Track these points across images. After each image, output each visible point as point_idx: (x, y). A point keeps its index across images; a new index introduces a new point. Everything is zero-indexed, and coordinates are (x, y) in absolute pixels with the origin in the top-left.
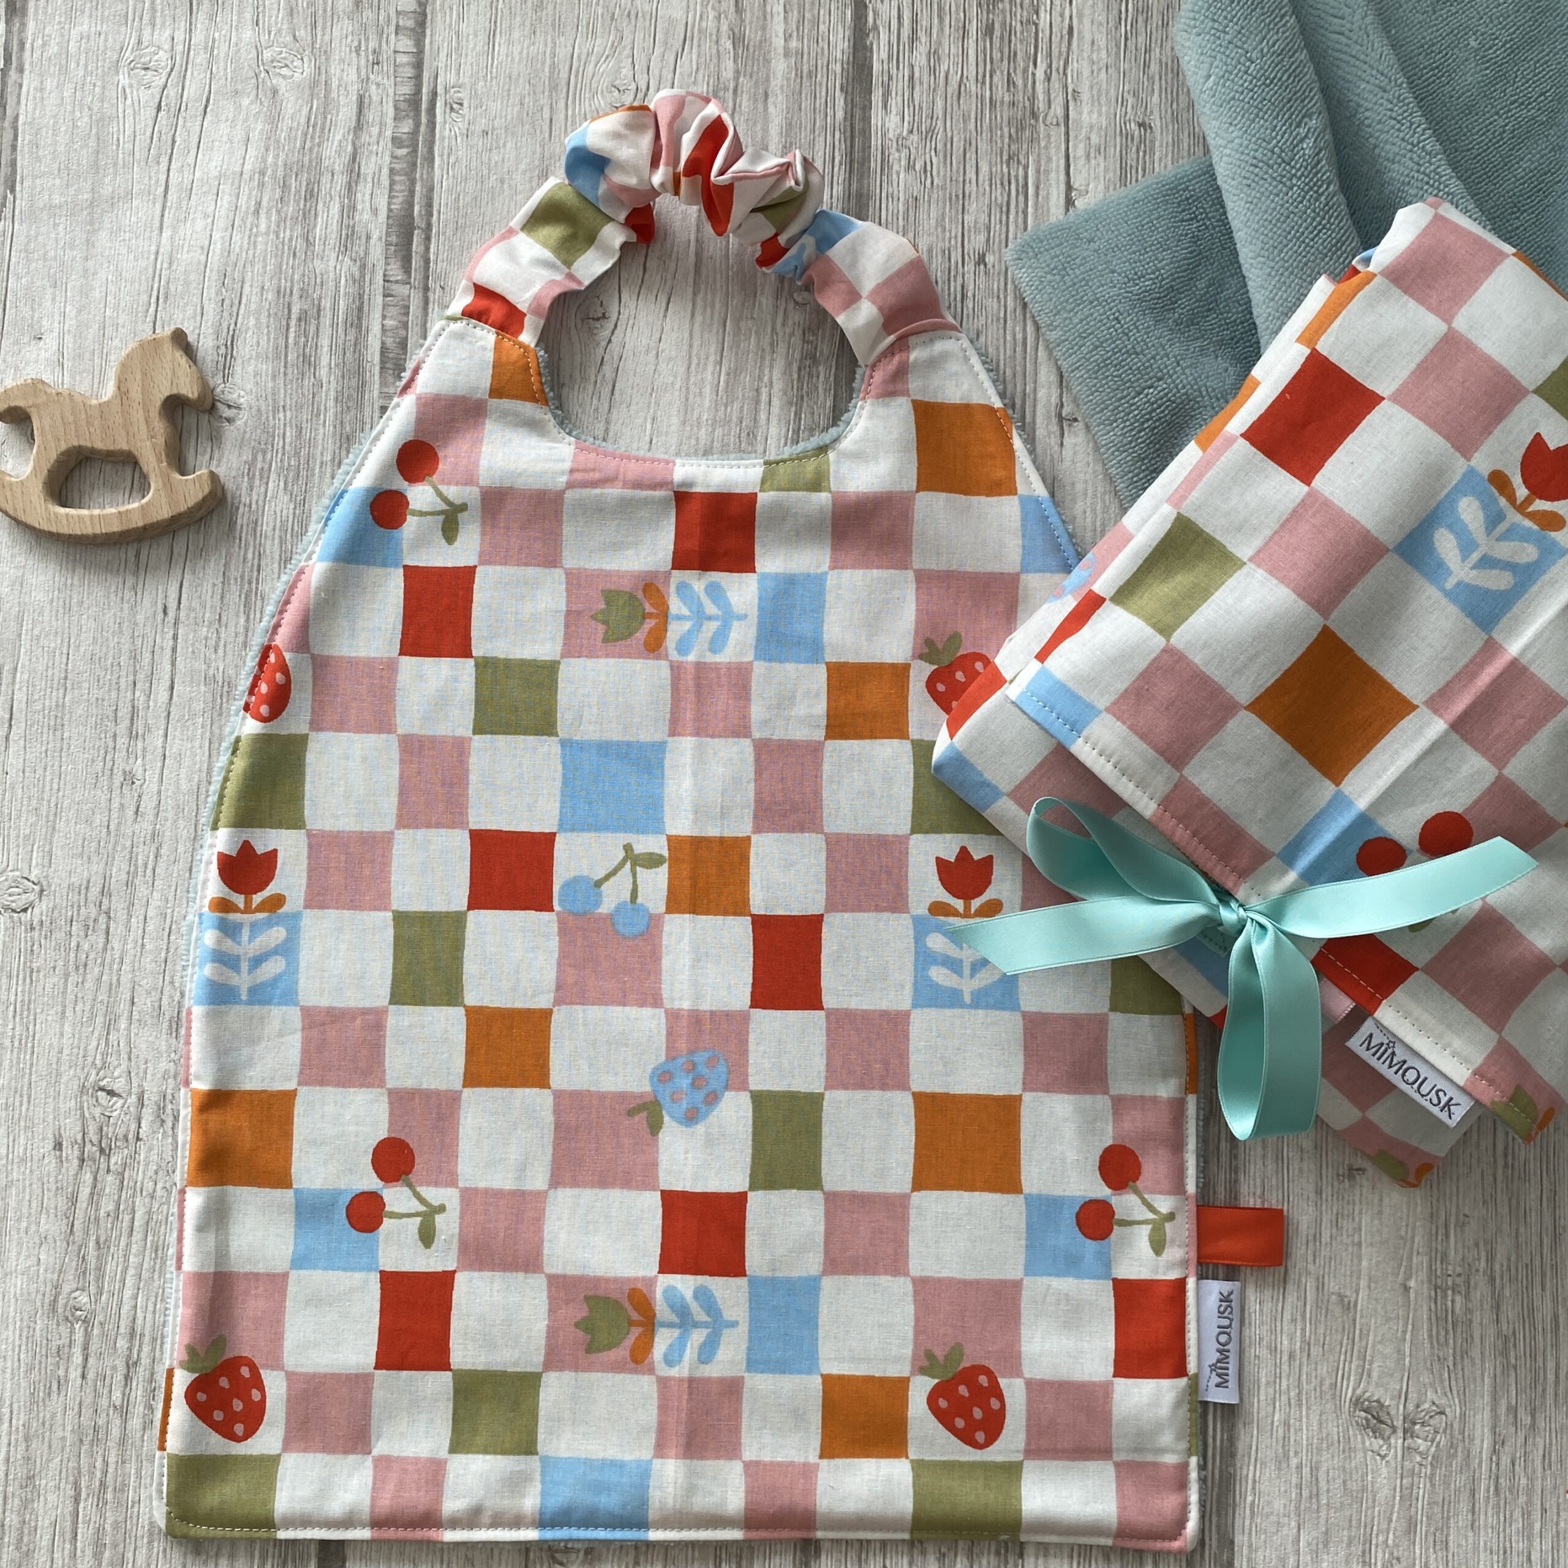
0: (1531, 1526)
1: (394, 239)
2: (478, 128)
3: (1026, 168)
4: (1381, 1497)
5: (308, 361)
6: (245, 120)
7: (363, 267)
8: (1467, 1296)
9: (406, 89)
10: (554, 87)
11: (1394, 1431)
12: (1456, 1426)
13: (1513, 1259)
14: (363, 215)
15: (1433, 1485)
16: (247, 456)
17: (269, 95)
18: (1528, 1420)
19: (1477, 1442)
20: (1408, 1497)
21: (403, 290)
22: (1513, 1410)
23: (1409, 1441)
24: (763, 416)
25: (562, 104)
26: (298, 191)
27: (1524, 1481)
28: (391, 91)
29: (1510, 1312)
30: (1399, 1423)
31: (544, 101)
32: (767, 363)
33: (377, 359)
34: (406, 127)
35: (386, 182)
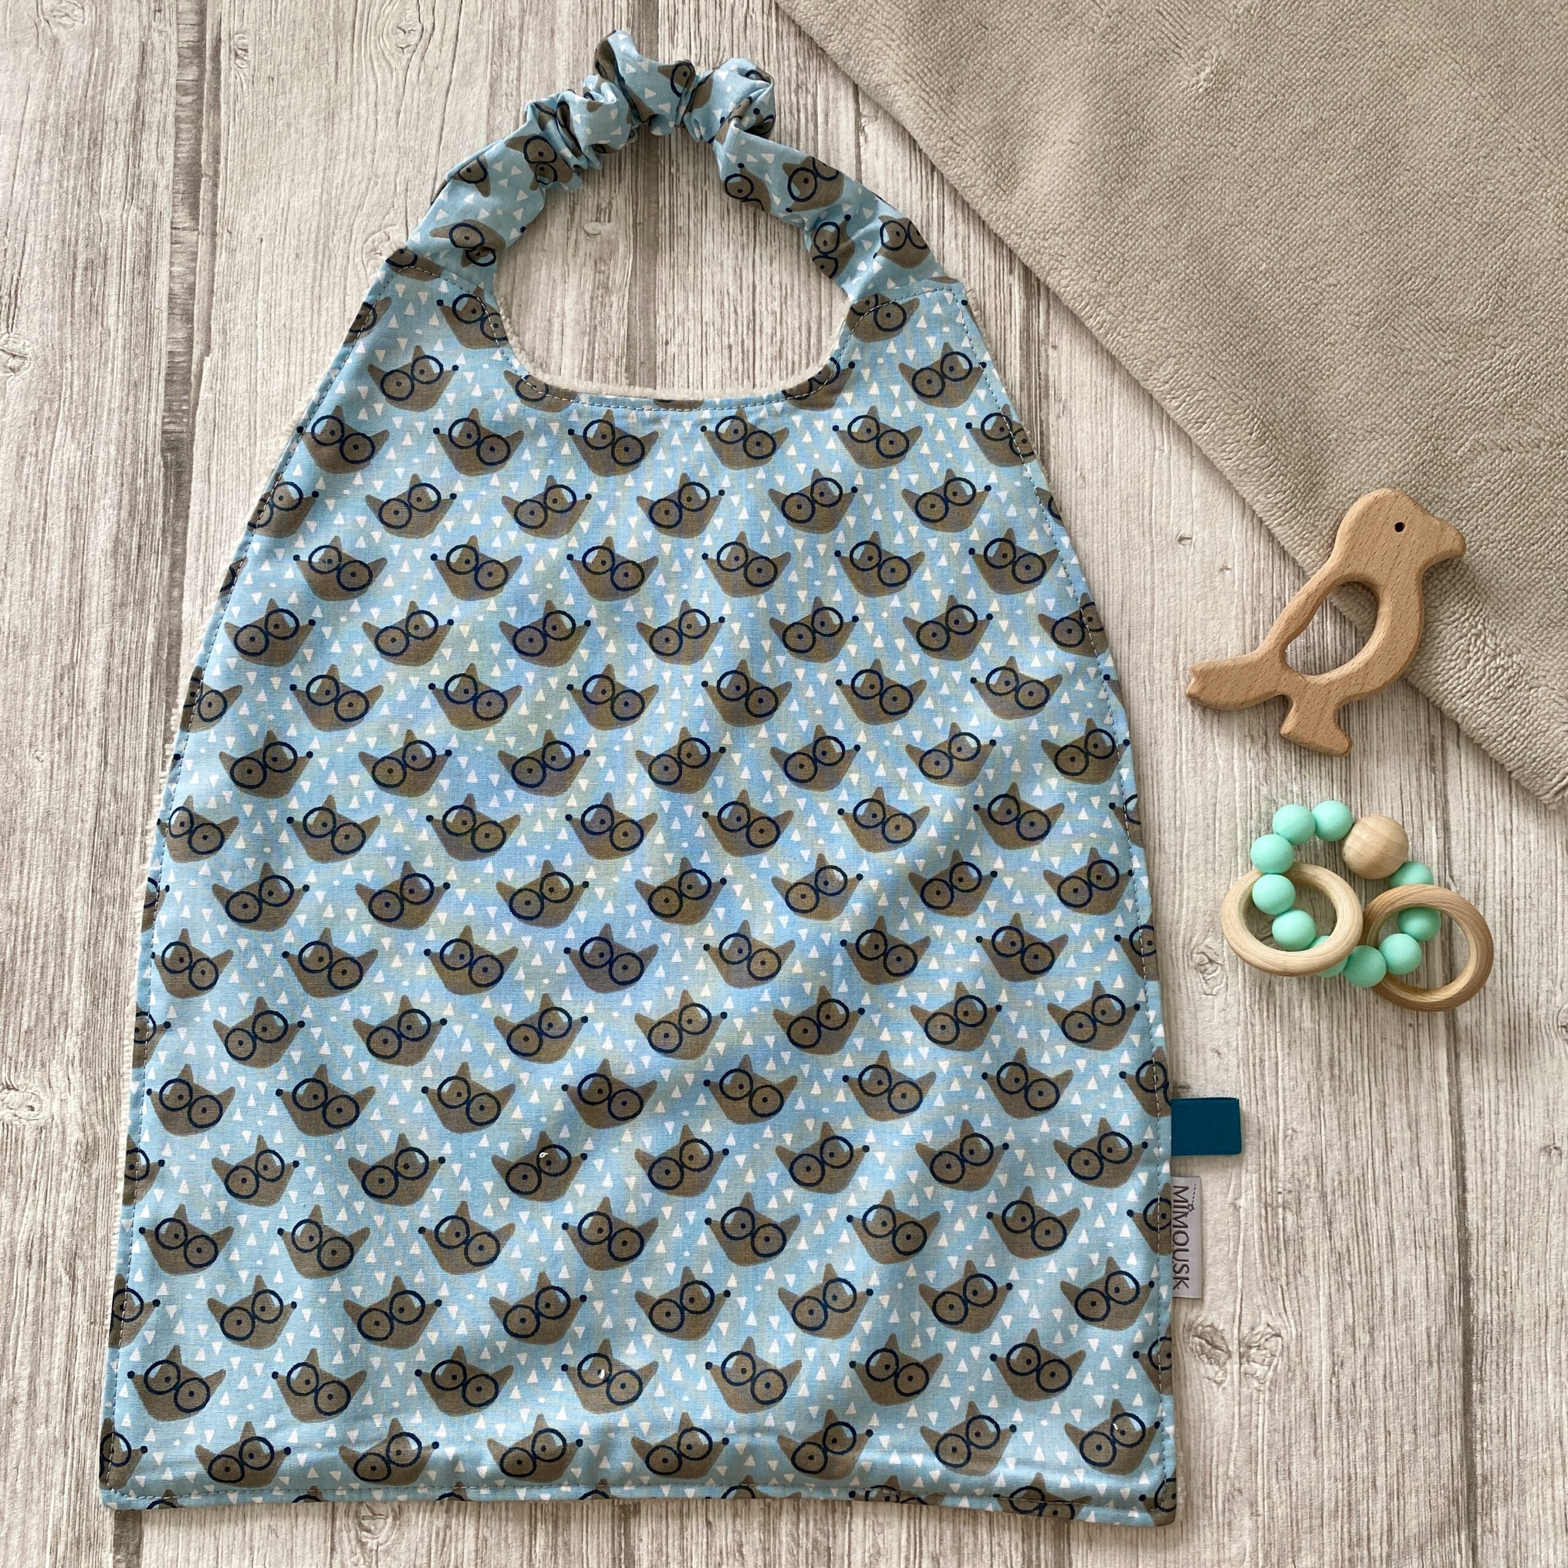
0: (1375, 1451)
1: (181, 187)
2: (263, 76)
3: (815, 96)
4: (1219, 1427)
5: (95, 310)
6: (26, 70)
7: (150, 215)
8: (1298, 1213)
9: (190, 36)
10: (339, 31)
11: (1230, 1357)
12: (1293, 1349)
13: (1344, 1173)
14: (149, 164)
15: (1272, 1411)
16: (33, 405)
17: (50, 44)
18: (1365, 1339)
19: (1316, 1364)
20: (1247, 1426)
21: (191, 236)
22: (1351, 1330)
23: (1245, 1366)
24: (556, 346)
25: (347, 47)
26: (81, 140)
27: (1365, 1404)
28: (174, 38)
29: (1343, 1228)
30: (1234, 1348)
31: (329, 45)
32: (559, 293)
33: (165, 305)
34: (191, 74)
35: (171, 131)
